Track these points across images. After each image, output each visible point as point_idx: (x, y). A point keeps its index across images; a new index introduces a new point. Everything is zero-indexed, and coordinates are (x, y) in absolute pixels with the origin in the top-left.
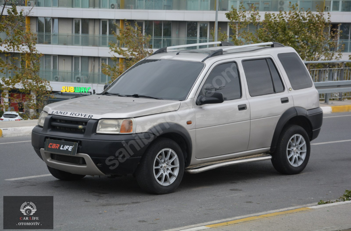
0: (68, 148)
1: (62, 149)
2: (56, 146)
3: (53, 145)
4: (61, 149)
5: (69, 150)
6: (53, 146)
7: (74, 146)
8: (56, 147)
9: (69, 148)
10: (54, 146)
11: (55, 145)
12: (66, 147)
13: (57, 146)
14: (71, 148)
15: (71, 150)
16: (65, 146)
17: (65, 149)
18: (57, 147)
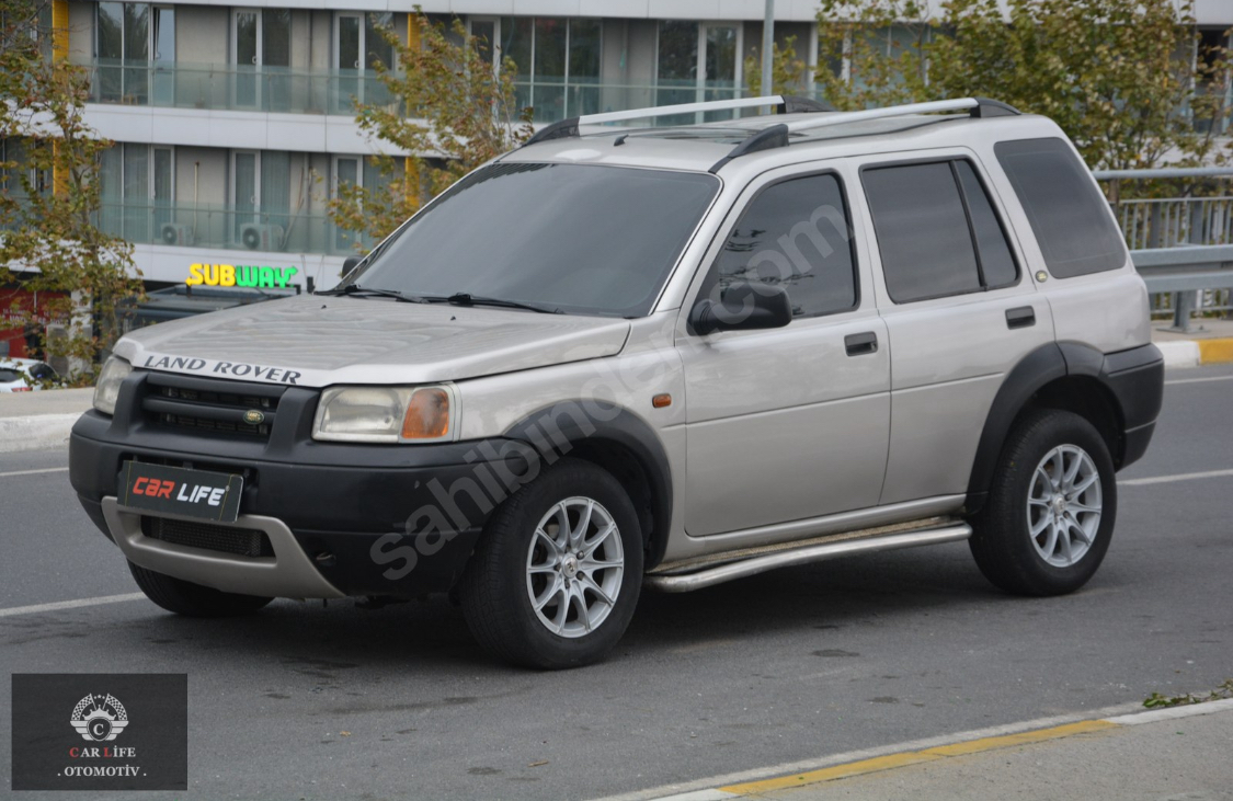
0: (205, 495)
1: (185, 499)
2: (162, 486)
3: (148, 483)
4: (181, 497)
5: (211, 502)
6: (149, 487)
7: (228, 487)
8: (162, 490)
9: (209, 494)
10: (156, 488)
11: (158, 482)
12: (200, 492)
13: (167, 487)
14: (219, 497)
15: (217, 503)
16: (196, 487)
17: (197, 501)
18: (167, 492)
